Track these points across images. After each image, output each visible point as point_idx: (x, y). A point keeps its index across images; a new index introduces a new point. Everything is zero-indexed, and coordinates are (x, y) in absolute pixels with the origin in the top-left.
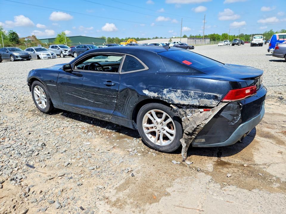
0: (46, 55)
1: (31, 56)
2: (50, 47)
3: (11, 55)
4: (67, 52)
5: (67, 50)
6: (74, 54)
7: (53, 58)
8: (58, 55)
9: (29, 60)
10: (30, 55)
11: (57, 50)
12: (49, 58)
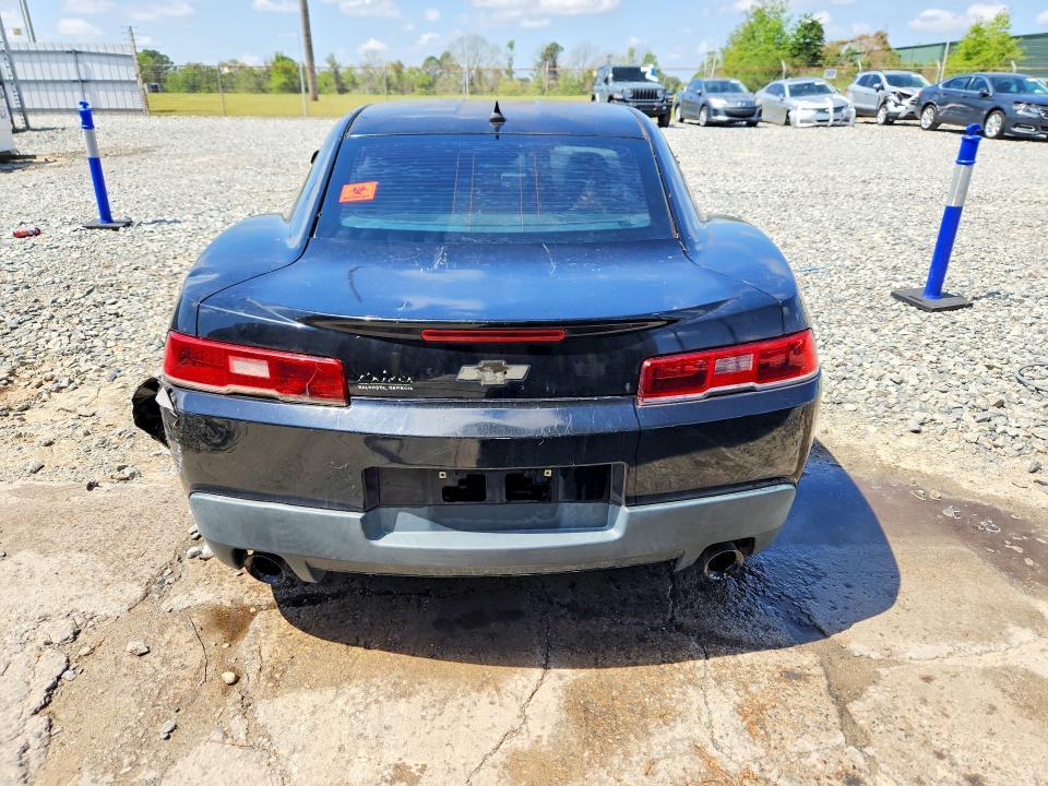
0: (814, 113)
1: (761, 111)
2: (858, 80)
3: (705, 105)
4: (906, 102)
5: (909, 96)
6: (925, 114)
7: (838, 123)
8: (861, 113)
9: (752, 124)
10: (758, 110)
11: (873, 91)
12: (822, 123)
